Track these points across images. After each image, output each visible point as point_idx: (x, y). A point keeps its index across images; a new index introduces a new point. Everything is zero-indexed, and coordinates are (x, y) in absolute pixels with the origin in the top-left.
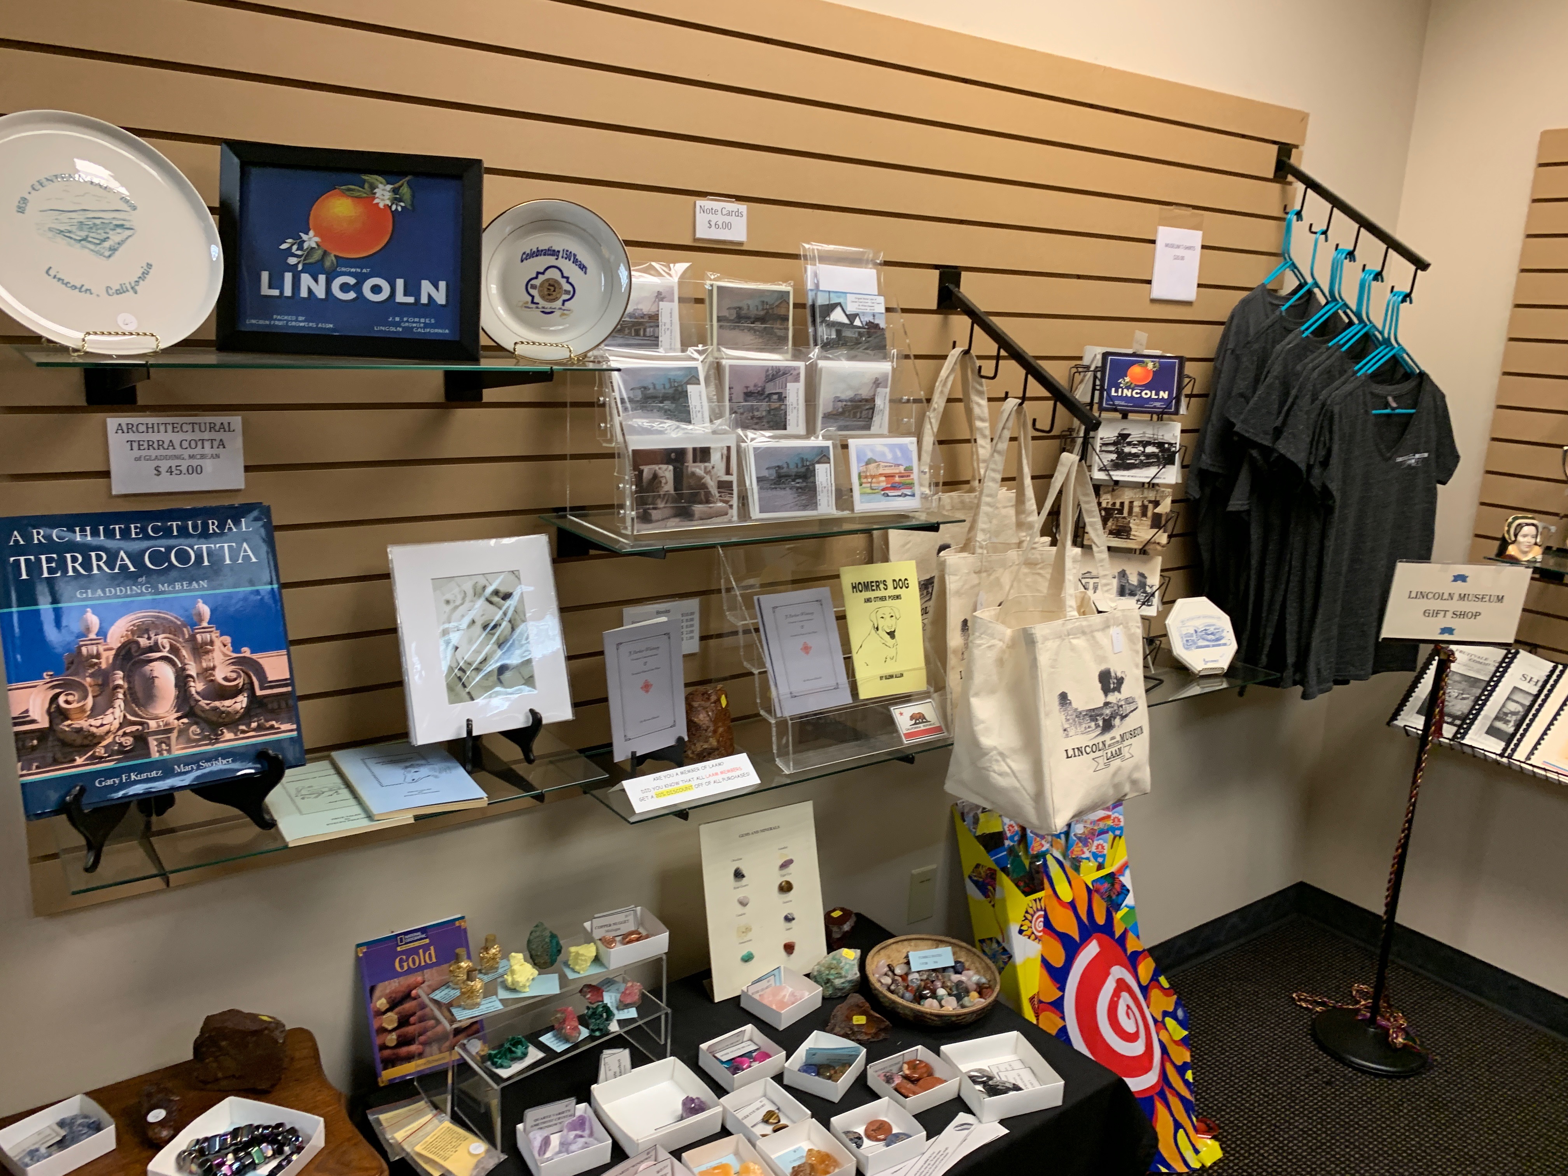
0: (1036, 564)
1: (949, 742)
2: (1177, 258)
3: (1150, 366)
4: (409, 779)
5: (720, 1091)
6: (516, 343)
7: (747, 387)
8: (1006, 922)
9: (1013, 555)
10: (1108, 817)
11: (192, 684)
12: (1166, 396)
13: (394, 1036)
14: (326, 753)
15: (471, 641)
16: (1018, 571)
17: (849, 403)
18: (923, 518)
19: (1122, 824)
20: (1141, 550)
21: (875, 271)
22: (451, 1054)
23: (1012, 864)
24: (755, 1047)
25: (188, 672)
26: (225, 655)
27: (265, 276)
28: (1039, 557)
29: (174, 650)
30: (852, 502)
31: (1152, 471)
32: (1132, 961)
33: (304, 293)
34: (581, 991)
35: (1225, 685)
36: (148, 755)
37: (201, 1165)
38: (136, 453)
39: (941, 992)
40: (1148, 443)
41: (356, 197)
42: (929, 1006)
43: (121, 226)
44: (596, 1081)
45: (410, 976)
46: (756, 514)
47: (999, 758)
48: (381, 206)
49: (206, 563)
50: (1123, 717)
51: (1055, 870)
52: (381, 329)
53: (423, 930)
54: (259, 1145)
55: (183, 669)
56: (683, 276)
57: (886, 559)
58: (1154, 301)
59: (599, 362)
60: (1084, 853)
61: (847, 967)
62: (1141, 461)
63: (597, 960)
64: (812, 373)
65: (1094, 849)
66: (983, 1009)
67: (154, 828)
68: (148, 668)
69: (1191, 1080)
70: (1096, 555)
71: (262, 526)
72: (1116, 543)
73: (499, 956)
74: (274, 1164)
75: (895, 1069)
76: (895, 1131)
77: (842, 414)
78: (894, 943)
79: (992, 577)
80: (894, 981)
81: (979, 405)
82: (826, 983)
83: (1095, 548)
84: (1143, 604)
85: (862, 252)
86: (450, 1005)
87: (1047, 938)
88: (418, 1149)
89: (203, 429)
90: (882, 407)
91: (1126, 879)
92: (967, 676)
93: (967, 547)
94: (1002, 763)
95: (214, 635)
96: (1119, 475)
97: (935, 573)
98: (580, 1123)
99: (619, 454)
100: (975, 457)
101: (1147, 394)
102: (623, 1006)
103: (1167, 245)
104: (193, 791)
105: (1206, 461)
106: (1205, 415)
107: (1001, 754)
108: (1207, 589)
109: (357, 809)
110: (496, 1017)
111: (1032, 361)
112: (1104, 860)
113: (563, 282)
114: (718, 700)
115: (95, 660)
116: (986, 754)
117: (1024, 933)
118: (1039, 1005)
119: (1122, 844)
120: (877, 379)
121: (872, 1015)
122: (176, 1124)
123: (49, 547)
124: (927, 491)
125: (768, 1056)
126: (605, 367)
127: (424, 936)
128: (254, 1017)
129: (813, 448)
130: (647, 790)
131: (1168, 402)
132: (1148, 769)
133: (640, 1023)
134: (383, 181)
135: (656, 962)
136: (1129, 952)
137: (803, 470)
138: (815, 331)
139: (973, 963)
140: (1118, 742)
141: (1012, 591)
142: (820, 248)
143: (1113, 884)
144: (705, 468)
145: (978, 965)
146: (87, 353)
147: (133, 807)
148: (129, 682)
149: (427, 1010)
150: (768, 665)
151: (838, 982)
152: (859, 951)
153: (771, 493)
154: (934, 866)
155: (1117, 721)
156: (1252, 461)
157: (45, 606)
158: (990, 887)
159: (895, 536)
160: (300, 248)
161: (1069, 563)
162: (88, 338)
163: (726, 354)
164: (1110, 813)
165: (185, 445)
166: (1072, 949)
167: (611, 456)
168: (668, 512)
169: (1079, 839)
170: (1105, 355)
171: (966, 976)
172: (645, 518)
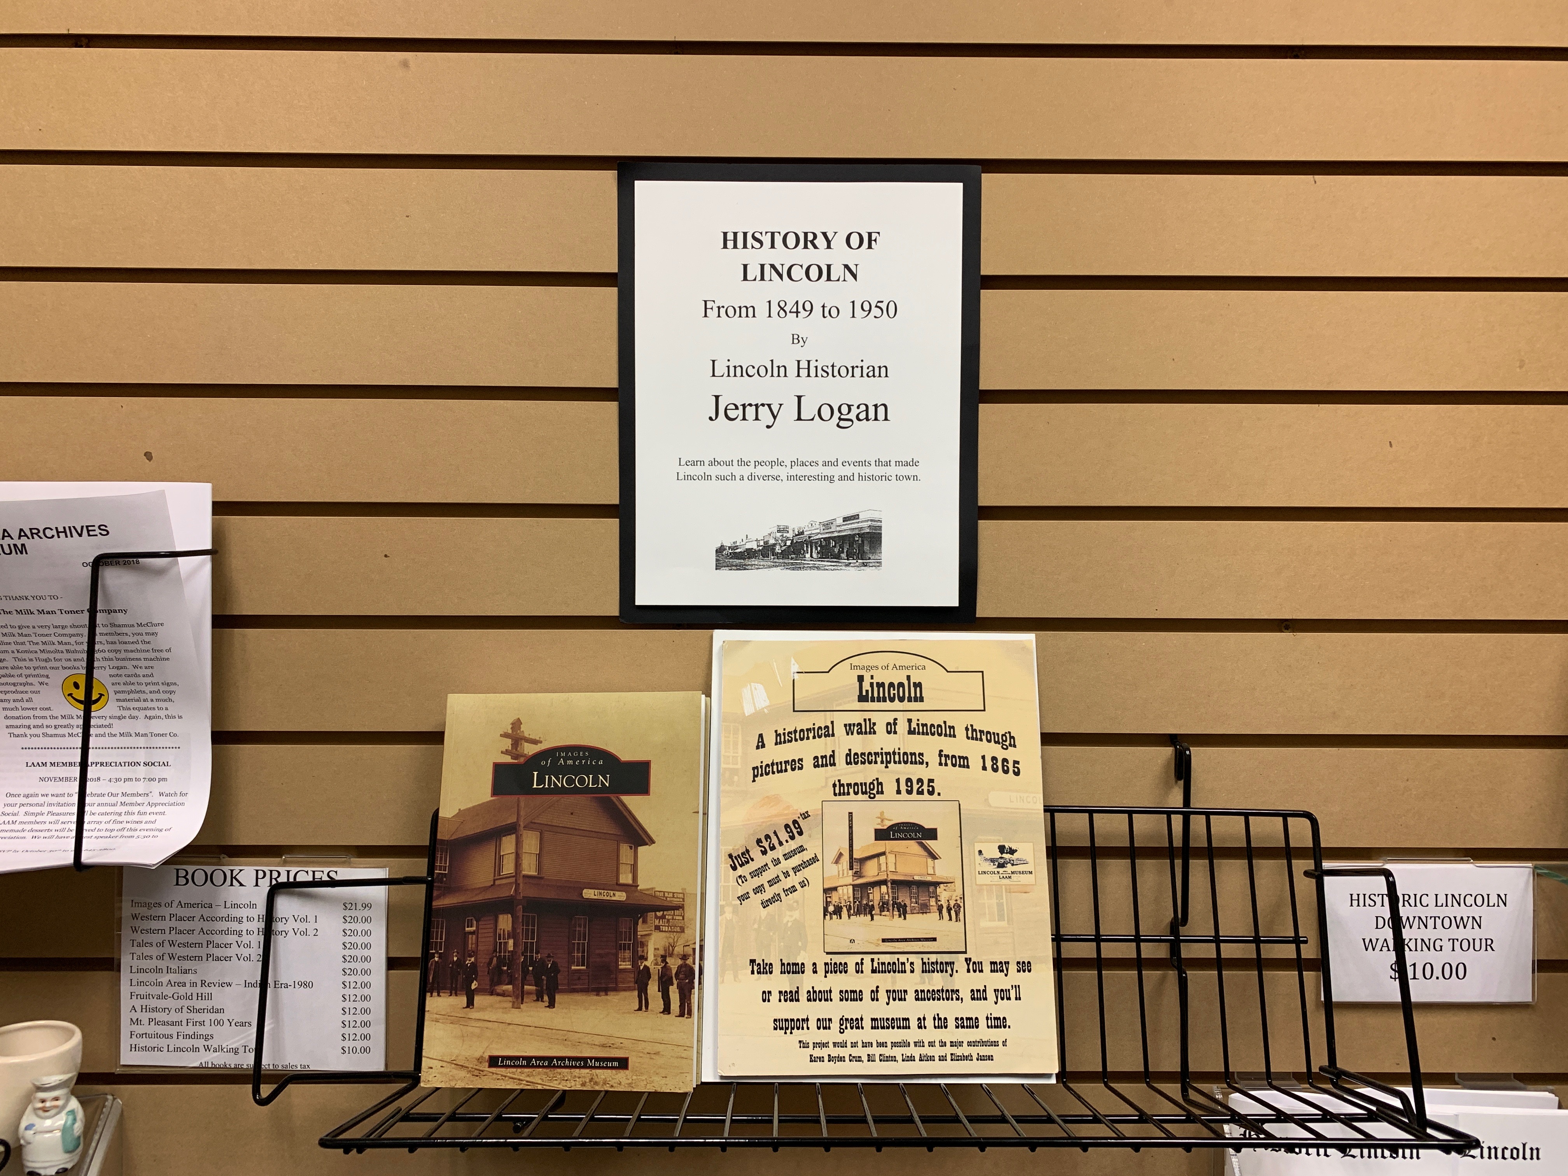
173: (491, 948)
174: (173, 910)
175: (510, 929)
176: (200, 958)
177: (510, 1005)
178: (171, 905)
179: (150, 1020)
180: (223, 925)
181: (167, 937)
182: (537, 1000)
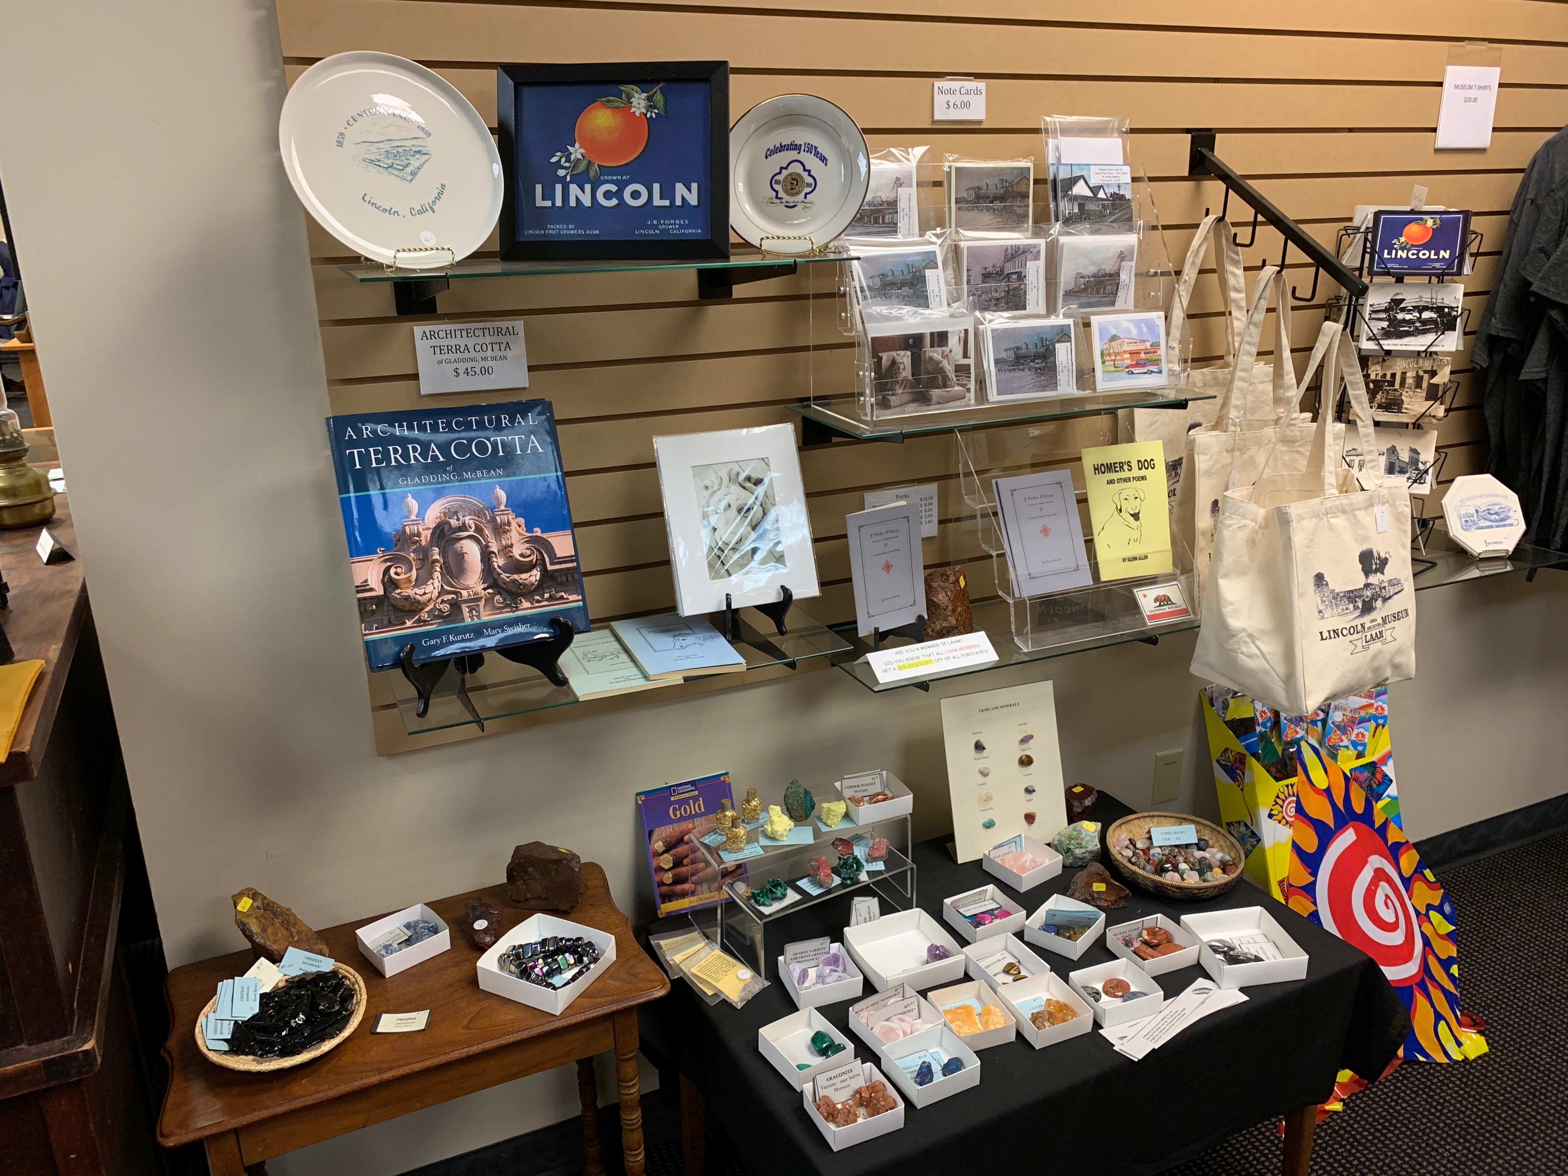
0: (1295, 442)
1: (1196, 624)
2: (1467, 100)
3: (1430, 223)
4: (678, 646)
5: (963, 942)
6: (762, 239)
7: (985, 268)
8: (1256, 805)
9: (1269, 432)
10: (1371, 705)
11: (495, 559)
12: (1447, 256)
13: (670, 875)
14: (606, 624)
15: (727, 524)
16: (1273, 449)
17: (1092, 279)
18: (1172, 396)
19: (1386, 713)
20: (1414, 424)
21: (1120, 140)
22: (719, 894)
23: (1262, 751)
24: (997, 906)
25: (491, 549)
26: (520, 534)
27: (539, 188)
28: (1298, 434)
29: (479, 530)
30: (1094, 382)
31: (1430, 338)
32: (1394, 852)
33: (573, 203)
34: (833, 844)
35: (1509, 568)
36: (463, 620)
37: (518, 966)
38: (439, 357)
39: (1183, 866)
40: (1426, 308)
41: (616, 108)
42: (1171, 878)
43: (419, 152)
44: (848, 924)
45: (683, 823)
46: (994, 396)
47: (1248, 640)
48: (637, 114)
49: (501, 454)
50: (1385, 600)
51: (1309, 756)
52: (642, 233)
53: (693, 783)
54: (563, 954)
55: (487, 547)
56: (921, 161)
57: (1131, 439)
58: (1438, 151)
59: (840, 252)
60: (1342, 741)
61: (1088, 838)
62: (1417, 328)
63: (847, 816)
64: (1053, 250)
65: (1353, 737)
66: (1226, 884)
67: (468, 685)
68: (458, 545)
69: (1457, 975)
70: (1361, 430)
71: (546, 420)
72: (1385, 417)
73: (759, 808)
74: (576, 970)
75: (1134, 934)
76: (1133, 989)
77: (1084, 290)
78: (1135, 819)
79: (1246, 456)
80: (1134, 854)
81: (1234, 275)
82: (1066, 853)
83: (1359, 422)
84: (1415, 481)
85: (1108, 122)
86: (717, 848)
87: (1299, 823)
88: (694, 970)
89: (492, 333)
90: (1127, 281)
91: (1389, 769)
92: (1215, 557)
93: (1219, 424)
94: (1252, 645)
95: (510, 517)
96: (1389, 344)
97: (1184, 454)
98: (835, 960)
99: (859, 343)
100: (1230, 330)
101: (1424, 254)
102: (871, 859)
103: (1456, 87)
104: (498, 651)
105: (1496, 326)
106: (1498, 276)
107: (1251, 636)
108: (1493, 467)
109: (634, 671)
110: (758, 861)
111: (1292, 225)
112: (1364, 749)
113: (805, 175)
114: (957, 580)
115: (416, 538)
116: (1234, 636)
117: (1274, 817)
118: (1287, 887)
119: (1385, 735)
120: (1122, 253)
121: (1111, 883)
122: (497, 932)
123: (376, 440)
124: (1177, 368)
125: (1008, 914)
126: (845, 256)
127: (693, 788)
128: (554, 849)
129: (1053, 327)
130: (890, 663)
131: (1449, 263)
132: (1413, 654)
133: (886, 875)
134: (639, 90)
135: (902, 822)
136: (1389, 844)
137: (1043, 350)
138: (1057, 206)
139: (1218, 841)
140: (1379, 624)
141: (1266, 470)
142: (1061, 120)
143: (1373, 774)
144: (943, 352)
145: (1222, 843)
146: (397, 268)
147: (452, 664)
148: (444, 557)
149: (698, 854)
150: (1006, 546)
151: (1078, 852)
152: (1099, 825)
153: (1009, 375)
154: (1181, 750)
155: (1379, 603)
156: (1552, 323)
157: (374, 493)
158: (1238, 771)
159: (1141, 416)
160: (568, 160)
161: (1329, 439)
162: (399, 255)
163: (964, 236)
164: (1372, 701)
165: (478, 348)
166: (1326, 836)
167: (851, 345)
168: (906, 397)
169: (1338, 727)
170: (1377, 215)
171: (1209, 853)
172: (884, 404)
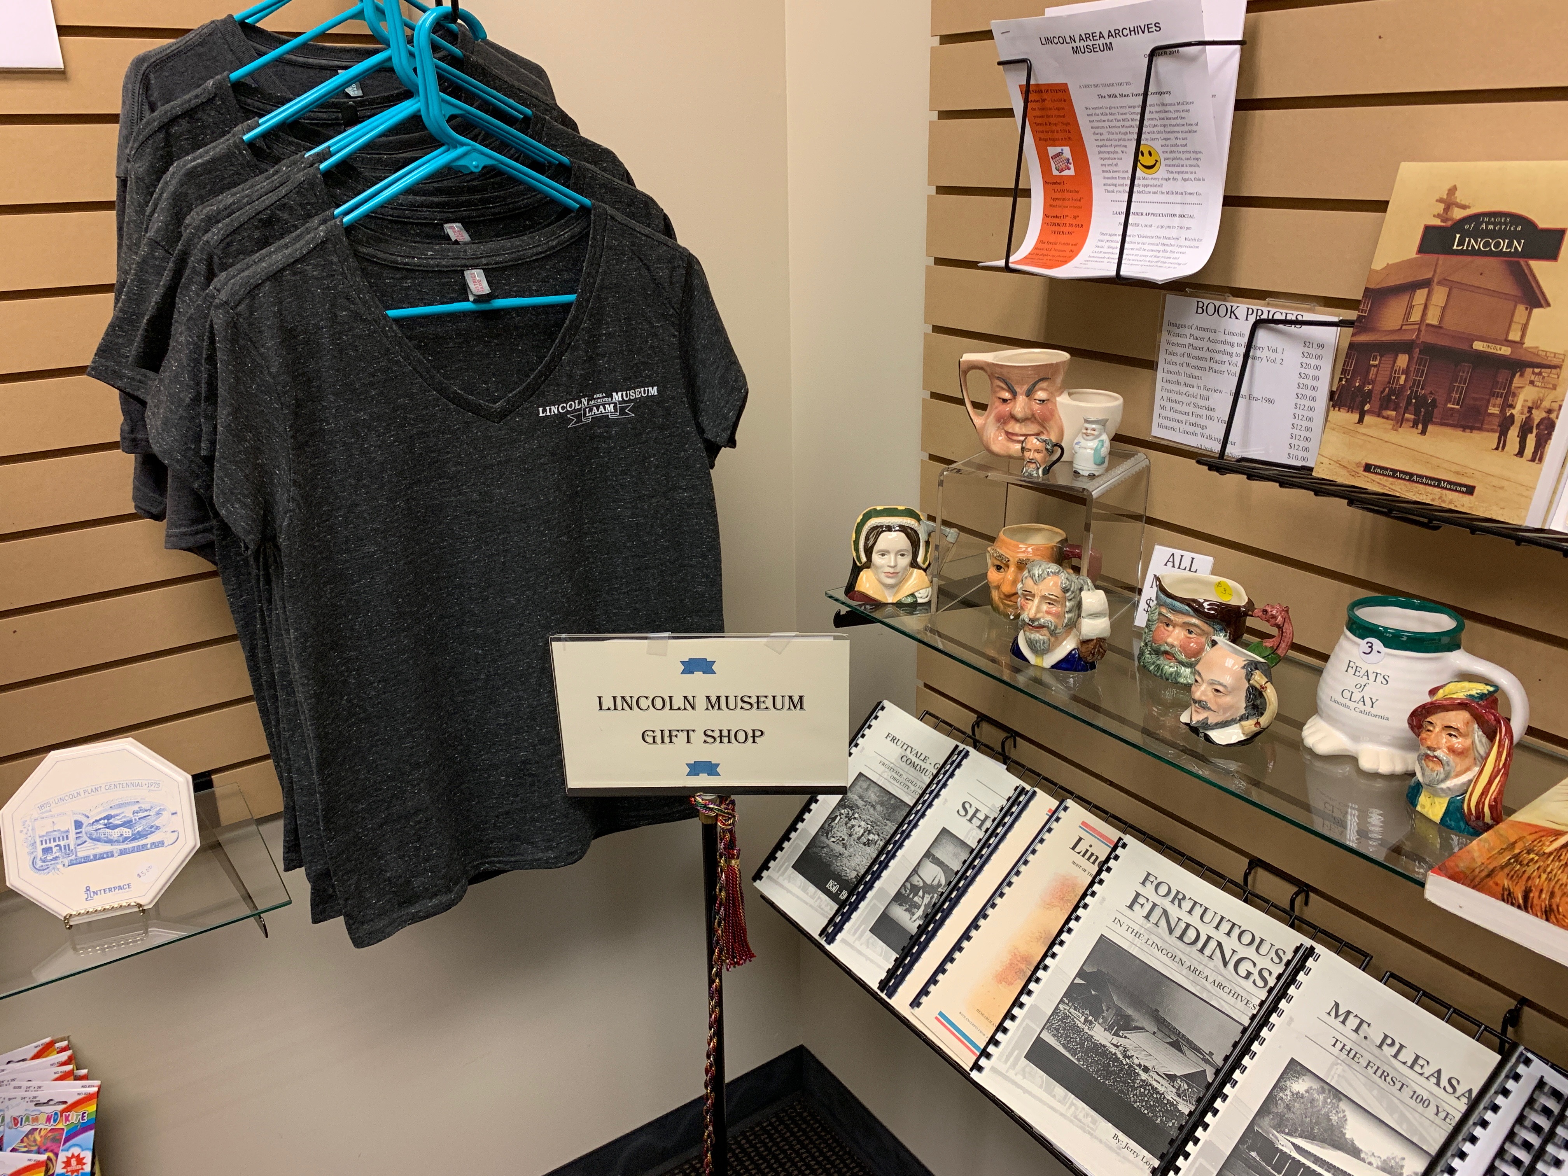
173: (1387, 380)
174: (1193, 331)
175: (1405, 366)
176: (1205, 369)
177: (1391, 427)
178: (1191, 327)
179: (1171, 408)
180: (1221, 347)
181: (1187, 350)
182: (1413, 427)
